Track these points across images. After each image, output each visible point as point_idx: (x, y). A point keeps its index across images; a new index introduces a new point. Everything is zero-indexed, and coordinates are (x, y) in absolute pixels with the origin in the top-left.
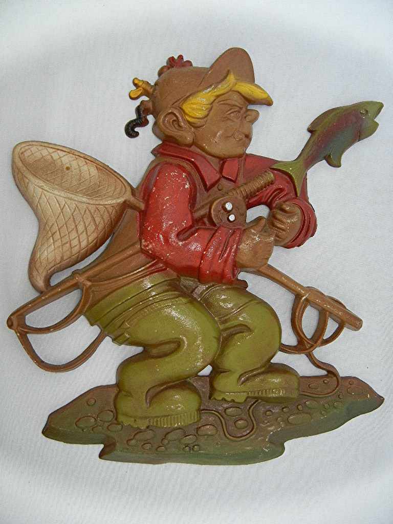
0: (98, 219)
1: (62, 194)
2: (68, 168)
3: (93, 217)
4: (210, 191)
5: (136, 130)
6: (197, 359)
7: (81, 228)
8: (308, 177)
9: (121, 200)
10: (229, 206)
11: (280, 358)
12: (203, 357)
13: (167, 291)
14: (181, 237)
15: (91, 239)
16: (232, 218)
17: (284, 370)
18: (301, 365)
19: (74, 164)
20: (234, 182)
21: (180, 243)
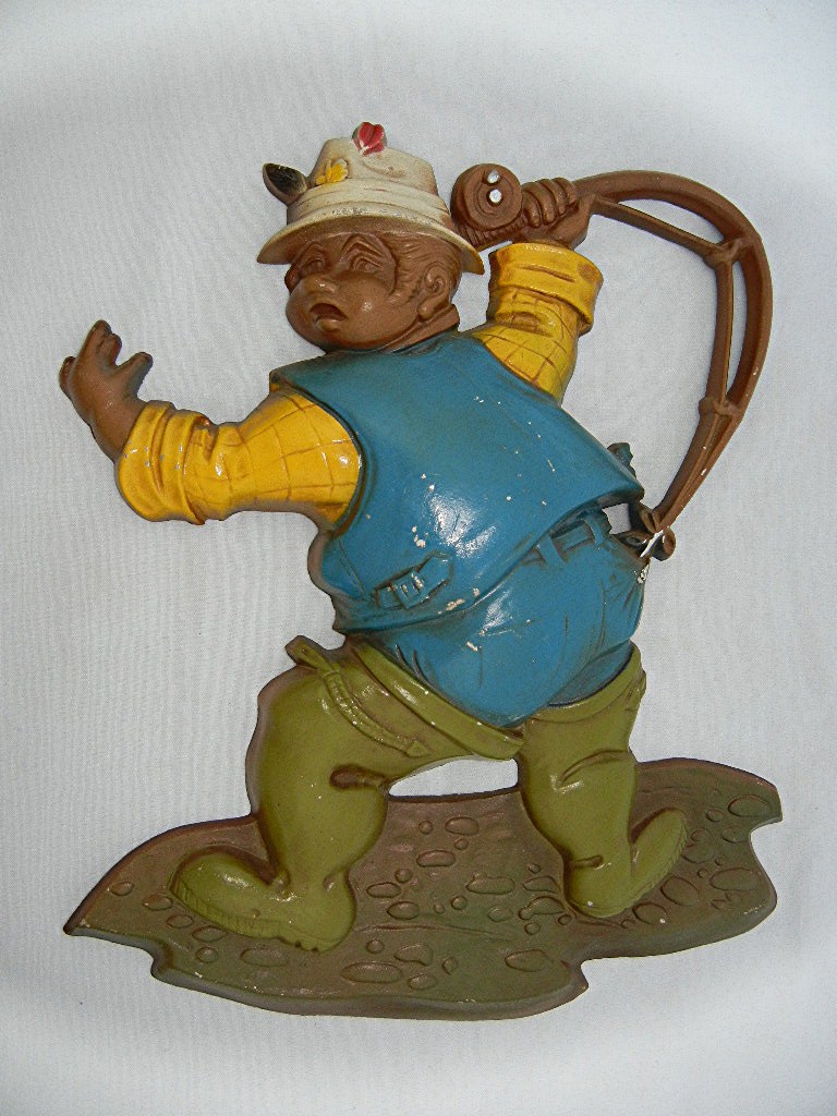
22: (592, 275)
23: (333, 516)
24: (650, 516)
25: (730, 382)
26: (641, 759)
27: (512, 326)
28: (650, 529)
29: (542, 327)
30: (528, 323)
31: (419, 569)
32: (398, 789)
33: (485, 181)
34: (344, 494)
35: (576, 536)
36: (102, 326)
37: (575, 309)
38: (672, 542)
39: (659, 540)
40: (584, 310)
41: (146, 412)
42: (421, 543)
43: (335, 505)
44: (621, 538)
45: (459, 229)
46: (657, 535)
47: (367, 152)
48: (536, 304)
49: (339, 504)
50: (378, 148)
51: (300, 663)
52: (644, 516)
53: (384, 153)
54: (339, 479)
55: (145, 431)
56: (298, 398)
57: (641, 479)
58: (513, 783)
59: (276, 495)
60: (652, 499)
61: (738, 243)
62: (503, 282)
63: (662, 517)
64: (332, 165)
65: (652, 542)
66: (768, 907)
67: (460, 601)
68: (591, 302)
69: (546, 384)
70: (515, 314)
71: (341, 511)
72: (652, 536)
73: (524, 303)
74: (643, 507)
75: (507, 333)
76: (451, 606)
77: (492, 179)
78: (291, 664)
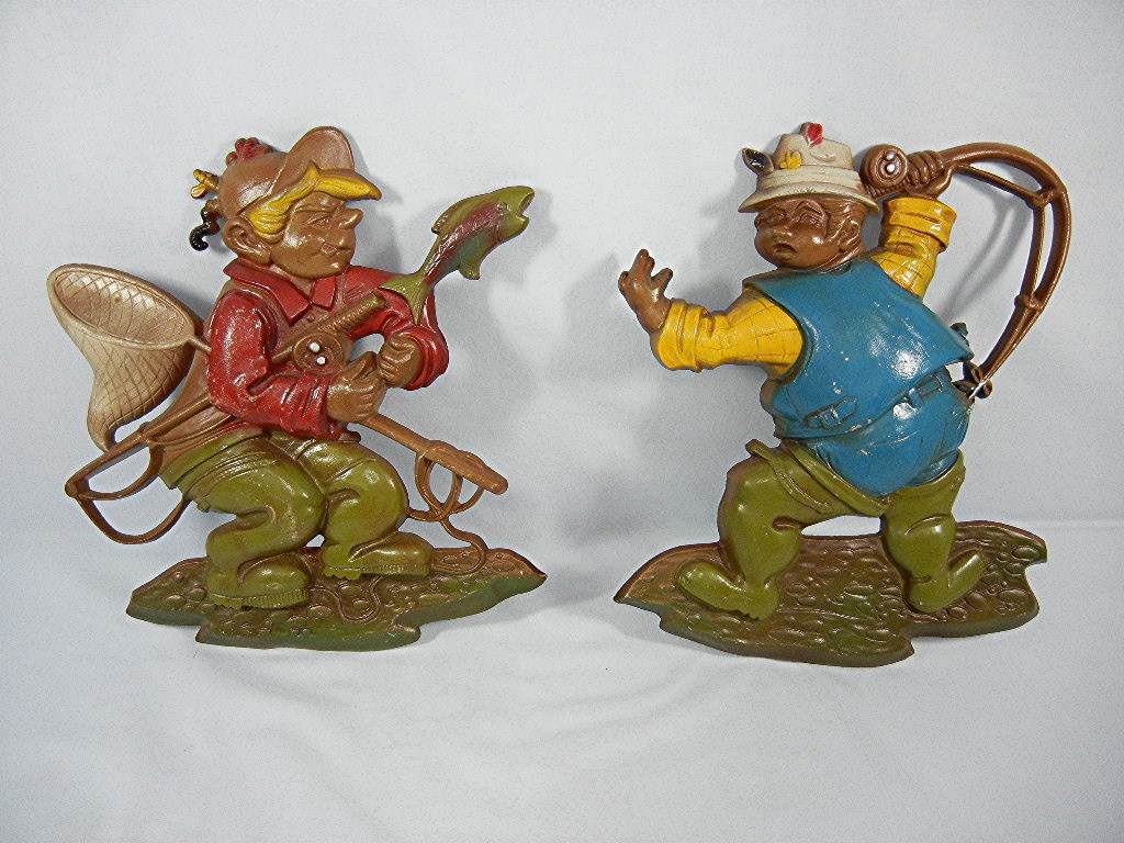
0: (156, 367)
1: (109, 339)
2: (117, 300)
3: (150, 366)
4: (297, 326)
5: (204, 239)
6: (290, 531)
7: (137, 378)
8: (435, 295)
9: (181, 342)
10: (315, 347)
11: (410, 526)
12: (297, 530)
13: (249, 451)
14: (253, 390)
15: (152, 389)
16: (321, 360)
17: (413, 541)
18: (436, 536)
19: (125, 294)
20: (329, 309)
21: (251, 399)
22: (950, 215)
23: (781, 371)
24: (977, 373)
25: (1037, 285)
26: (957, 520)
27: (896, 251)
28: (976, 380)
29: (916, 252)
30: (909, 250)
31: (835, 407)
32: (807, 531)
33: (884, 158)
34: (791, 360)
35: (931, 386)
36: (644, 253)
37: (937, 239)
38: (990, 388)
39: (982, 389)
40: (943, 239)
41: (674, 308)
42: (838, 392)
43: (783, 365)
44: (957, 385)
45: (866, 189)
46: (981, 385)
47: (813, 145)
48: (913, 239)
49: (786, 365)
50: (819, 141)
51: (754, 455)
52: (973, 372)
53: (824, 143)
54: (788, 351)
55: (673, 322)
56: (765, 301)
57: (972, 348)
58: (878, 531)
59: (749, 358)
60: (978, 361)
61: (1051, 194)
62: (892, 222)
63: (985, 374)
64: (791, 155)
65: (977, 389)
66: (1034, 612)
67: (859, 426)
68: (947, 233)
69: (915, 289)
70: (898, 243)
71: (786, 369)
72: (977, 385)
73: (905, 237)
74: (972, 366)
75: (895, 257)
76: (854, 428)
77: (890, 157)
78: (749, 456)
